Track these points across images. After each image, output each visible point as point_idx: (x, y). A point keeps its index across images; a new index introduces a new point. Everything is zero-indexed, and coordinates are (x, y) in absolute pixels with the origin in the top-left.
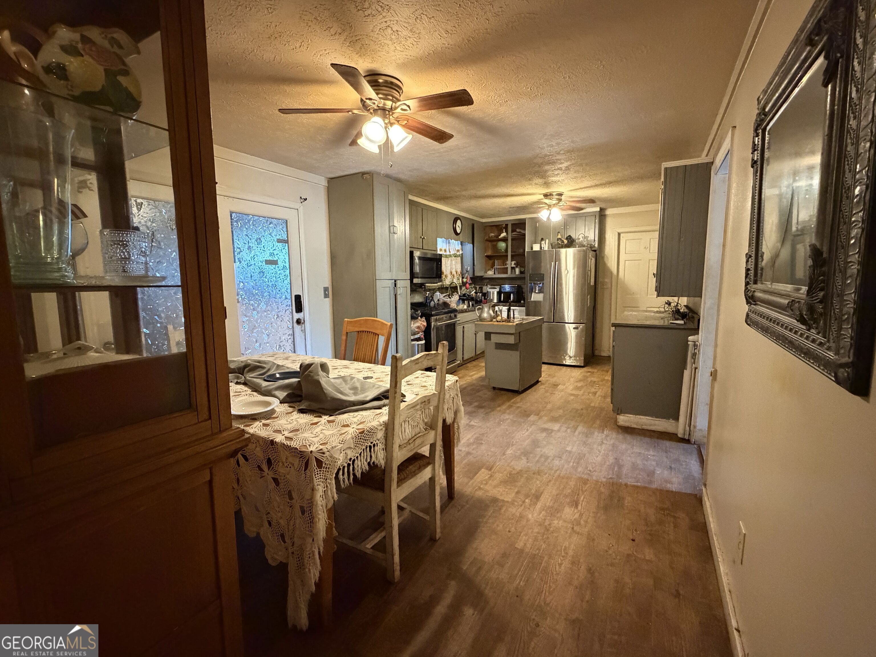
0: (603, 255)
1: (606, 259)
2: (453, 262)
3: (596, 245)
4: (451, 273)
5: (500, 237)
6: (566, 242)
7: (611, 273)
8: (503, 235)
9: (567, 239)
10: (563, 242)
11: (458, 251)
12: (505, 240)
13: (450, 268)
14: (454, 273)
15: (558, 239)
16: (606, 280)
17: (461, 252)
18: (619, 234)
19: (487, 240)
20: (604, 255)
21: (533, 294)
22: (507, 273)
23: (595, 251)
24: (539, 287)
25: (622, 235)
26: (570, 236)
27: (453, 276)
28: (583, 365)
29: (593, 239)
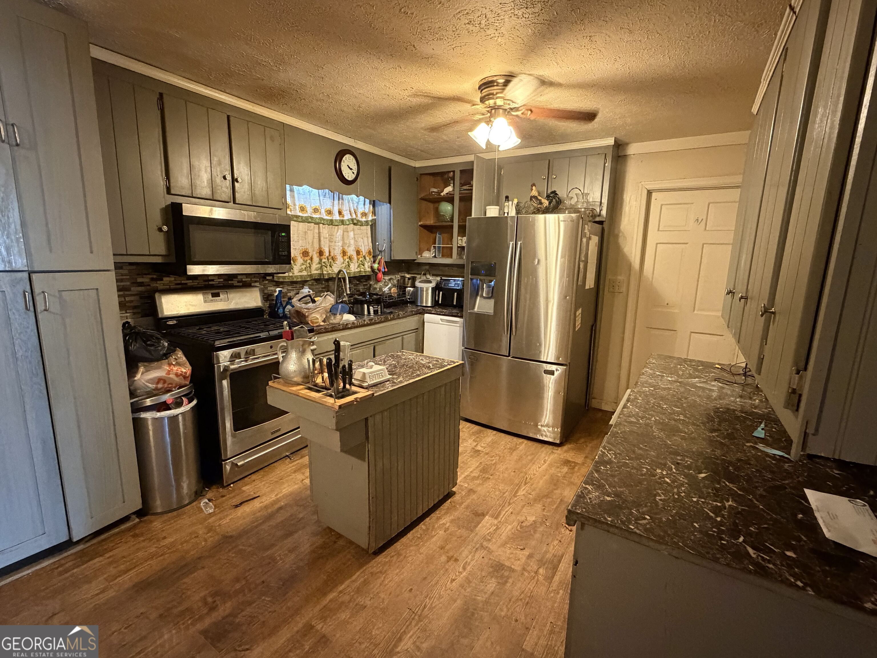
0: (616, 232)
1: (621, 240)
2: (351, 234)
3: (604, 212)
4: (344, 253)
5: (442, 194)
6: (546, 203)
7: (630, 266)
8: (448, 189)
9: (548, 197)
10: (541, 203)
11: (364, 214)
12: (450, 199)
13: (340, 244)
14: (351, 251)
15: (532, 198)
16: (619, 277)
17: (370, 218)
18: (649, 193)
19: (423, 199)
20: (619, 231)
21: (479, 298)
22: (451, 257)
23: (601, 223)
24: (489, 287)
25: (654, 195)
26: (554, 192)
27: (350, 258)
28: (558, 442)
29: (599, 201)
